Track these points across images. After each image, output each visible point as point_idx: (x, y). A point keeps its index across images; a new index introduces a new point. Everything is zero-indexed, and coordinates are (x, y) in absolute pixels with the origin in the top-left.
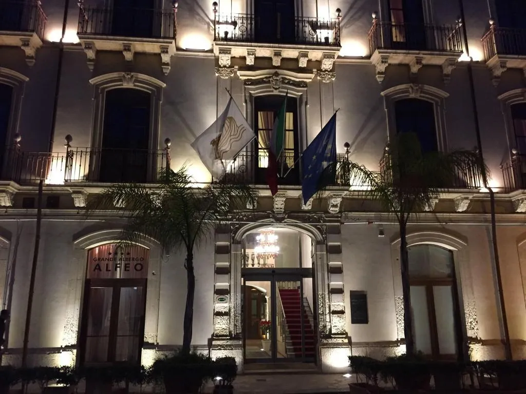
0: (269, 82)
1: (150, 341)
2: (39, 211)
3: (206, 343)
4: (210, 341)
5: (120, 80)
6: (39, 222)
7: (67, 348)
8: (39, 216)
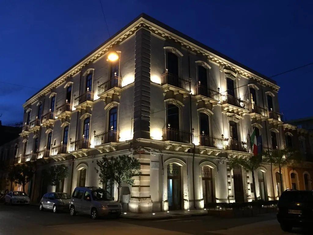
0: (232, 117)
1: (217, 198)
2: (194, 154)
3: (227, 198)
4: (228, 197)
5: (203, 110)
6: (194, 158)
7: (202, 200)
8: (194, 156)
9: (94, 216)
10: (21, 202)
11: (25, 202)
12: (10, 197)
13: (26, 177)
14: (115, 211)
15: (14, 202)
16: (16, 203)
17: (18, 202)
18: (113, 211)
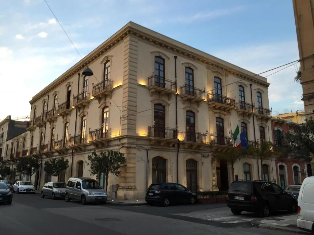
1: (201, 187)
4: (212, 187)
6: (178, 152)
8: (178, 150)
9: (83, 201)
10: (27, 190)
11: (30, 191)
12: (18, 186)
13: (33, 168)
14: (101, 198)
15: (21, 191)
16: (22, 191)
17: (24, 190)
18: (99, 198)
